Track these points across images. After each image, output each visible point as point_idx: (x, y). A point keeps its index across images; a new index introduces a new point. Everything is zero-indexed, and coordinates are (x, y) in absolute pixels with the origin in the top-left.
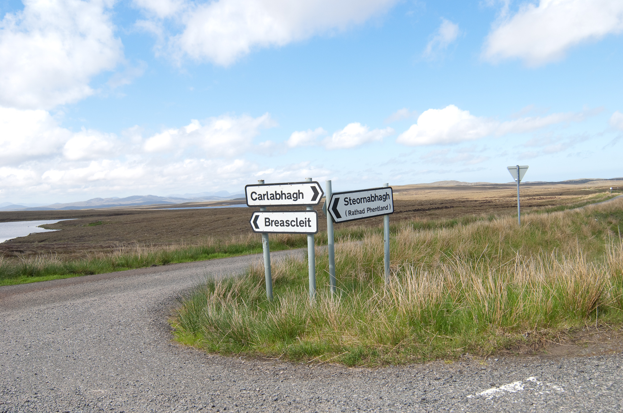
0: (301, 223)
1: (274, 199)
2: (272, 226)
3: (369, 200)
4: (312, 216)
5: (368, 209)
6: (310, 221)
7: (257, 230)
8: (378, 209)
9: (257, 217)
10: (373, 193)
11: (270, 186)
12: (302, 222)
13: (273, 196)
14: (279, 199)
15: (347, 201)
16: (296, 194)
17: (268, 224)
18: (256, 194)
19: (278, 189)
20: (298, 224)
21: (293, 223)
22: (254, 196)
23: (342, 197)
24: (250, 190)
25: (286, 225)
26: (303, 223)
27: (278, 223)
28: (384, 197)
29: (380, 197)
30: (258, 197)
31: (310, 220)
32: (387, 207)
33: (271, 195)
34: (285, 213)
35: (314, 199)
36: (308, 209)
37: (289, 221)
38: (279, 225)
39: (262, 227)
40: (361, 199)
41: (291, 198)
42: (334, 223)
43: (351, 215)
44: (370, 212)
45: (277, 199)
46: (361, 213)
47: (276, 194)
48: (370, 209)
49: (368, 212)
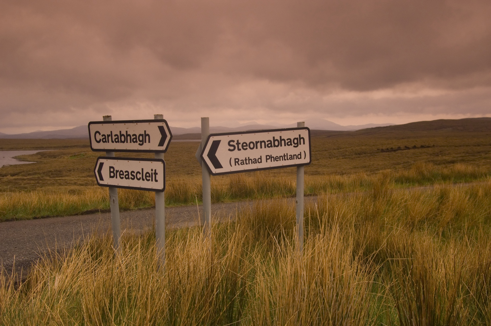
1: (118, 142)
2: (116, 178)
3: (269, 145)
5: (268, 157)
6: (157, 174)
7: (101, 182)
8: (284, 157)
9: (102, 164)
10: (277, 135)
11: (115, 124)
12: (148, 175)
13: (118, 138)
14: (124, 142)
15: (233, 146)
16: (142, 135)
17: (112, 174)
18: (100, 134)
19: (123, 128)
20: (144, 178)
21: (139, 176)
22: (99, 137)
23: (224, 140)
24: (94, 128)
25: (131, 178)
26: (149, 177)
27: (123, 174)
28: (296, 141)
29: (289, 141)
30: (101, 138)
31: (157, 172)
32: (300, 155)
33: (115, 135)
34: (130, 161)
35: (161, 143)
37: (134, 172)
38: (124, 176)
40: (257, 142)
41: (136, 142)
42: (211, 175)
43: (239, 165)
44: (271, 161)
45: (121, 142)
46: (256, 163)
47: (121, 135)
48: (271, 158)
49: (267, 162)
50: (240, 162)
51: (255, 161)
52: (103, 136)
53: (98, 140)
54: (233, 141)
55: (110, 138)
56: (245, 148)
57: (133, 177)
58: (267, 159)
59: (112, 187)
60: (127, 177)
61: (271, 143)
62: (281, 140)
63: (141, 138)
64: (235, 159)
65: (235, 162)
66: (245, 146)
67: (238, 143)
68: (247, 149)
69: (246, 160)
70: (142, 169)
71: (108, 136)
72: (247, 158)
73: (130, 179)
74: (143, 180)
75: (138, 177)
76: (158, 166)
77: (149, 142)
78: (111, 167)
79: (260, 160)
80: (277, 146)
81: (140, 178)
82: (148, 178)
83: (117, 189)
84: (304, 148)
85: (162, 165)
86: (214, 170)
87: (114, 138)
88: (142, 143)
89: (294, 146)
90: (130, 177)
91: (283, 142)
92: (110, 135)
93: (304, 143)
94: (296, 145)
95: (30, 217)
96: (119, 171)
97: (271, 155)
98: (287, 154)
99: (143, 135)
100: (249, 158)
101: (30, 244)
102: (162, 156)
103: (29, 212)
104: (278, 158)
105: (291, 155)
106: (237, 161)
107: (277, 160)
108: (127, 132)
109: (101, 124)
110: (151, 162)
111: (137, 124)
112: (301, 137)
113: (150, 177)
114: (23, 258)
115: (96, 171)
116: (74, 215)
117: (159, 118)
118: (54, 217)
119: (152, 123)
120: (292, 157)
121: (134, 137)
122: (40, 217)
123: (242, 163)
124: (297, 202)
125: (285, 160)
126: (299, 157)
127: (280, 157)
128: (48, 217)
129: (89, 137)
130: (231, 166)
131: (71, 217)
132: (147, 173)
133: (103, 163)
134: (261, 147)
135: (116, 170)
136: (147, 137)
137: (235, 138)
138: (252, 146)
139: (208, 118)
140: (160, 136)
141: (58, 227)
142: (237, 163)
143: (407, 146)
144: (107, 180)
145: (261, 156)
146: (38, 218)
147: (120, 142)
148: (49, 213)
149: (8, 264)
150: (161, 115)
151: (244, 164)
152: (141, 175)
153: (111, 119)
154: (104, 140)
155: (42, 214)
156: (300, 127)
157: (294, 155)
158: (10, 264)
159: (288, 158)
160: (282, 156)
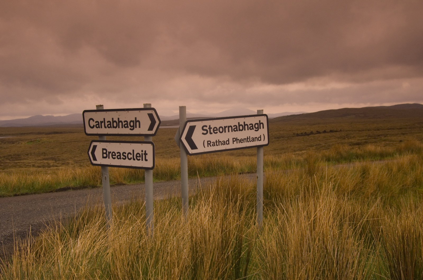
2: (109, 158)
7: (94, 162)
8: (247, 139)
11: (107, 112)
12: (138, 155)
14: (116, 127)
18: (93, 121)
19: (115, 116)
21: (130, 156)
22: (92, 123)
23: (199, 125)
24: (88, 116)
27: (115, 155)
28: (256, 125)
29: (251, 125)
30: (95, 124)
32: (260, 137)
33: (108, 122)
34: (121, 144)
35: (151, 128)
37: (125, 153)
41: (128, 127)
42: (188, 155)
43: (211, 146)
44: (237, 143)
45: (114, 127)
46: (225, 144)
47: (113, 122)
48: (237, 140)
49: (233, 143)
50: (211, 144)
51: (224, 143)
52: (96, 122)
53: (92, 126)
54: (206, 126)
55: (103, 124)
56: (216, 132)
57: (124, 157)
58: (233, 141)
59: (104, 166)
60: (119, 157)
61: (237, 128)
62: (245, 125)
63: (132, 124)
64: (208, 141)
65: (208, 144)
66: (216, 130)
67: (210, 128)
68: (217, 133)
69: (216, 142)
70: (133, 151)
71: (101, 122)
72: (217, 141)
73: (122, 159)
74: (134, 159)
75: (130, 158)
76: (148, 148)
77: (140, 127)
78: (103, 149)
79: (227, 142)
80: (242, 130)
81: (131, 158)
82: (138, 158)
83: (109, 168)
84: (263, 131)
85: (152, 146)
86: (191, 151)
87: (107, 124)
88: (133, 128)
89: (255, 130)
90: (122, 157)
91: (246, 127)
92: (103, 121)
93: (263, 128)
94: (257, 129)
95: (12, 194)
96: (111, 153)
97: (237, 138)
98: (250, 137)
99: (134, 121)
100: (219, 140)
101: (20, 218)
102: (151, 139)
103: (10, 190)
104: (243, 140)
105: (253, 138)
106: (209, 143)
107: (242, 142)
108: (119, 119)
109: (95, 112)
110: (141, 144)
111: (128, 112)
112: (261, 122)
113: (140, 157)
114: (17, 229)
115: (90, 153)
116: (50, 192)
117: (148, 107)
118: (32, 194)
119: (142, 111)
120: (253, 139)
121: (126, 123)
122: (20, 195)
123: (214, 145)
124: (257, 177)
125: (248, 142)
126: (259, 139)
127: (244, 139)
128: (27, 194)
129: (83, 123)
130: (205, 147)
131: (48, 194)
132: (138, 153)
133: (96, 146)
134: (229, 131)
135: (109, 152)
136: (138, 123)
137: (207, 123)
138: (221, 130)
139: (186, 106)
140: (149, 122)
141: (39, 202)
142: (209, 145)
143: (319, 131)
144: (100, 160)
145: (229, 139)
146: (18, 195)
147: (112, 127)
148: (27, 191)
149: (5, 235)
150: (150, 104)
151: (215, 145)
152: (132, 155)
153: (103, 108)
154: (98, 126)
155: (22, 191)
156: (260, 114)
157: (255, 138)
158: (7, 235)
159: (251, 140)
160: (245, 139)
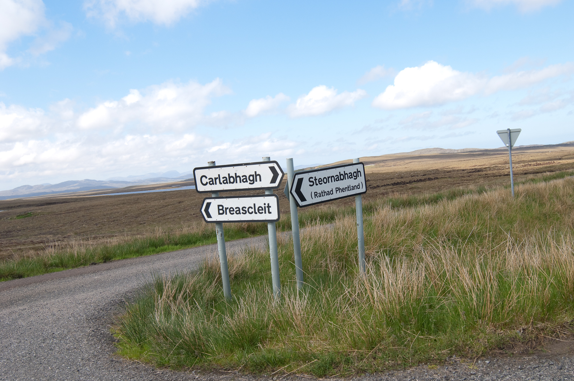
0: (260, 210)
2: (226, 214)
3: (337, 179)
4: (272, 201)
5: (337, 189)
7: (209, 220)
8: (348, 188)
11: (222, 168)
13: (226, 180)
14: (233, 183)
15: (313, 182)
16: (253, 176)
17: (221, 212)
18: (206, 178)
19: (232, 171)
20: (257, 211)
21: (251, 210)
22: (205, 181)
23: (306, 177)
24: (199, 174)
27: (233, 210)
28: (355, 174)
29: (350, 174)
31: (270, 206)
33: (223, 178)
34: (240, 199)
35: (273, 181)
36: (267, 193)
37: (245, 208)
38: (234, 212)
39: (215, 216)
40: (329, 178)
41: (247, 181)
42: (298, 207)
44: (340, 192)
47: (230, 177)
49: (336, 193)
51: (329, 193)
52: (209, 179)
57: (244, 212)
63: (251, 178)
66: (321, 181)
67: (316, 180)
69: (322, 193)
70: (254, 204)
77: (260, 180)
78: (219, 206)
79: (332, 193)
80: (343, 180)
83: (223, 224)
84: (361, 179)
85: (276, 199)
86: (301, 203)
88: (253, 182)
90: (241, 212)
91: (346, 176)
92: (217, 178)
94: (356, 178)
96: (229, 208)
97: (339, 187)
98: (350, 185)
100: (324, 191)
106: (316, 194)
107: (343, 191)
108: (236, 174)
109: (207, 169)
112: (358, 171)
113: (263, 210)
115: (203, 210)
119: (261, 165)
120: (353, 188)
123: (320, 196)
126: (358, 187)
127: (345, 188)
130: (312, 199)
132: (260, 207)
133: (210, 203)
135: (226, 208)
136: (258, 177)
137: (313, 175)
138: (325, 180)
139: (293, 158)
140: (272, 175)
145: (332, 189)
147: (229, 183)
153: (216, 164)
154: (211, 183)
156: (357, 162)
157: (355, 186)
